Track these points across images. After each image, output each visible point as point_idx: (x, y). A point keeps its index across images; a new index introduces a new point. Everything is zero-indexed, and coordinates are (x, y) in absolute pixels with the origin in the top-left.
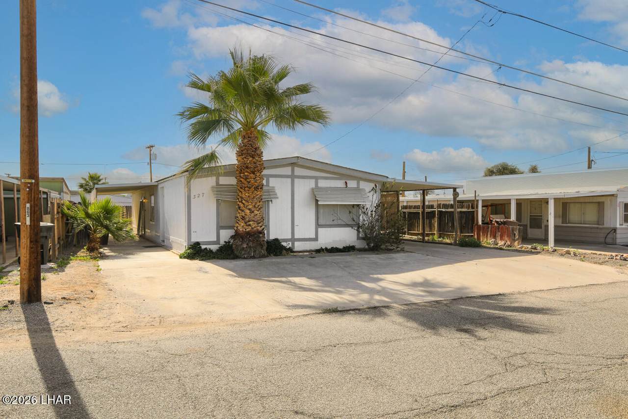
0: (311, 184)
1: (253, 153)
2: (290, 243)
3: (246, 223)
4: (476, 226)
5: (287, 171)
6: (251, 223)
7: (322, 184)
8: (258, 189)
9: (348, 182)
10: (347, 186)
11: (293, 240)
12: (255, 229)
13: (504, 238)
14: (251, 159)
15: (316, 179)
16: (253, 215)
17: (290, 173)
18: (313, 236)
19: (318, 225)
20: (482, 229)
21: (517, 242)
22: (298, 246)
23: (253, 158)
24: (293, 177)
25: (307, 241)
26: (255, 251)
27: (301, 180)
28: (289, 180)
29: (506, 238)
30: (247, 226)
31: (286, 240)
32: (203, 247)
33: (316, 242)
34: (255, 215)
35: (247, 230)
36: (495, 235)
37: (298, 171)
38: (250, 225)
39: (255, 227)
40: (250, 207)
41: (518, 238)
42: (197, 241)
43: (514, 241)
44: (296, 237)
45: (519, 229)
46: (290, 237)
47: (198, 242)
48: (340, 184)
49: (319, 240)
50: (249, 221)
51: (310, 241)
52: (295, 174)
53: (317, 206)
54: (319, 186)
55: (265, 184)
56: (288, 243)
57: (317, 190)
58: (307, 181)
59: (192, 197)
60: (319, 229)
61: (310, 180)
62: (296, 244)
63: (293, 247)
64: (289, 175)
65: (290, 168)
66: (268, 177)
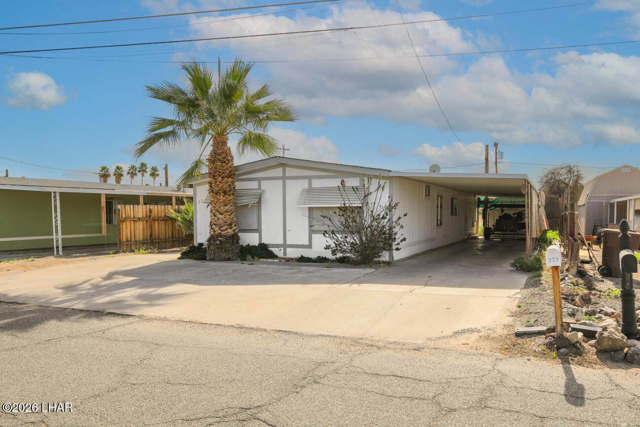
0: (305, 184)
1: (213, 159)
2: (282, 249)
5: (278, 172)
7: (317, 184)
9: (345, 180)
11: (285, 246)
15: (310, 178)
16: (216, 218)
17: (281, 175)
18: (307, 243)
19: (312, 231)
22: (291, 253)
24: (284, 178)
25: (299, 248)
27: (294, 181)
28: (281, 182)
31: (277, 246)
33: (310, 249)
35: (211, 233)
37: (290, 172)
38: (213, 229)
39: (217, 231)
40: (214, 211)
42: (201, 242)
44: (288, 243)
46: (282, 243)
47: (202, 244)
48: (336, 183)
49: (313, 247)
51: (302, 248)
52: (287, 175)
53: (310, 208)
54: (312, 187)
55: (257, 187)
56: (280, 248)
57: (310, 191)
58: (299, 182)
59: (198, 202)
60: (313, 235)
61: (304, 180)
62: (289, 250)
63: (285, 253)
64: (281, 177)
65: (281, 169)
66: (259, 180)
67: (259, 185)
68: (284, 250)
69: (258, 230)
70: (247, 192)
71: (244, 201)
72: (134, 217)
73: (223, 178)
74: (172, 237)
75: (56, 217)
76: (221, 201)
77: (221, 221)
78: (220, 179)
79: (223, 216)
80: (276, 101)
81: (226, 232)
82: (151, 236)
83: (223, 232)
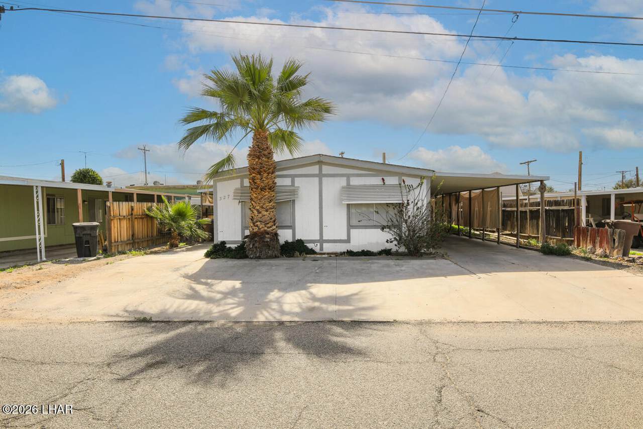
0: (343, 182)
1: (258, 154)
2: (319, 244)
3: (254, 224)
4: (576, 229)
5: (315, 169)
6: (259, 223)
7: (355, 181)
8: (266, 189)
9: (385, 178)
10: (384, 183)
11: (322, 241)
12: (262, 229)
13: (603, 245)
14: (257, 160)
15: (348, 176)
16: (260, 215)
17: (317, 172)
18: (345, 237)
19: (350, 227)
20: (582, 232)
21: (616, 250)
22: (328, 248)
23: (259, 158)
24: (320, 176)
25: (337, 243)
26: (261, 252)
27: (331, 179)
28: (317, 179)
29: (605, 246)
30: (255, 226)
31: (312, 242)
32: (228, 246)
33: (348, 244)
34: (263, 216)
35: (255, 231)
36: (595, 241)
37: (326, 169)
38: (257, 226)
39: (263, 228)
40: (258, 208)
41: (618, 246)
42: (222, 240)
43: (613, 248)
44: (324, 238)
45: (620, 233)
46: (318, 238)
47: (224, 241)
48: (377, 181)
49: (351, 242)
50: (257, 222)
51: (340, 243)
52: (323, 173)
53: (348, 205)
54: (351, 184)
55: (290, 184)
56: (316, 244)
57: (349, 189)
58: (337, 179)
59: (218, 198)
60: (351, 230)
61: (341, 178)
62: (325, 245)
63: (321, 248)
64: (317, 174)
65: (317, 167)
66: (293, 177)
67: (293, 182)
68: (320, 245)
69: (292, 227)
70: (283, 188)
71: (282, 197)
72: (119, 215)
73: (268, 174)
74: (147, 237)
75: (38, 216)
76: (266, 197)
77: (267, 218)
78: (265, 175)
79: (268, 213)
80: (319, 98)
81: (271, 228)
82: (133, 235)
83: (268, 230)
